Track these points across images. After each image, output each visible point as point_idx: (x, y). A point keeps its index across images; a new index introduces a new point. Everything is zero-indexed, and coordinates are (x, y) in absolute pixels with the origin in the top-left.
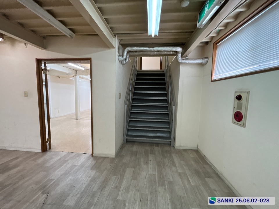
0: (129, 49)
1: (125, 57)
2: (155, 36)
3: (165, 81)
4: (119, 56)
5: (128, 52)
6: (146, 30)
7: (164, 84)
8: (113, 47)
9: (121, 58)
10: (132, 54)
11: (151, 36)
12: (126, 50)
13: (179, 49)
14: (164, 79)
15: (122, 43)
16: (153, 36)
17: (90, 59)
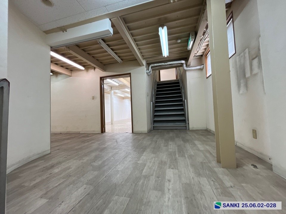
0: (152, 65)
1: (150, 70)
2: (167, 56)
3: (180, 87)
4: (147, 70)
5: (152, 67)
6: (161, 54)
7: (179, 89)
8: (144, 65)
9: (148, 71)
10: (154, 68)
11: (164, 56)
12: (151, 66)
13: (183, 62)
14: (179, 86)
15: (147, 62)
16: (166, 56)
17: (130, 74)
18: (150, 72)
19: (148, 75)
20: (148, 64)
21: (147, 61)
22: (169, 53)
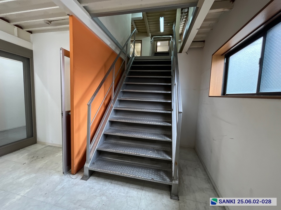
0: (154, 37)
5: (154, 38)
6: (160, 30)
9: (151, 40)
12: (153, 37)
13: (171, 36)
17: (141, 41)
18: (152, 41)
19: (151, 43)
20: (152, 36)
21: (151, 34)
22: (164, 30)
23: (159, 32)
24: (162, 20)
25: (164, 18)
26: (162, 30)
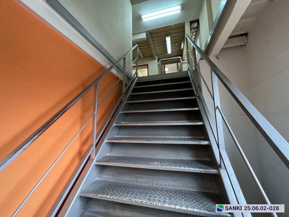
4: (158, 63)
8: (156, 60)
10: (162, 62)
11: (169, 54)
12: (160, 60)
13: (180, 57)
17: (147, 65)
21: (158, 57)
23: (166, 55)
24: (168, 39)
25: (171, 38)
26: (169, 51)
